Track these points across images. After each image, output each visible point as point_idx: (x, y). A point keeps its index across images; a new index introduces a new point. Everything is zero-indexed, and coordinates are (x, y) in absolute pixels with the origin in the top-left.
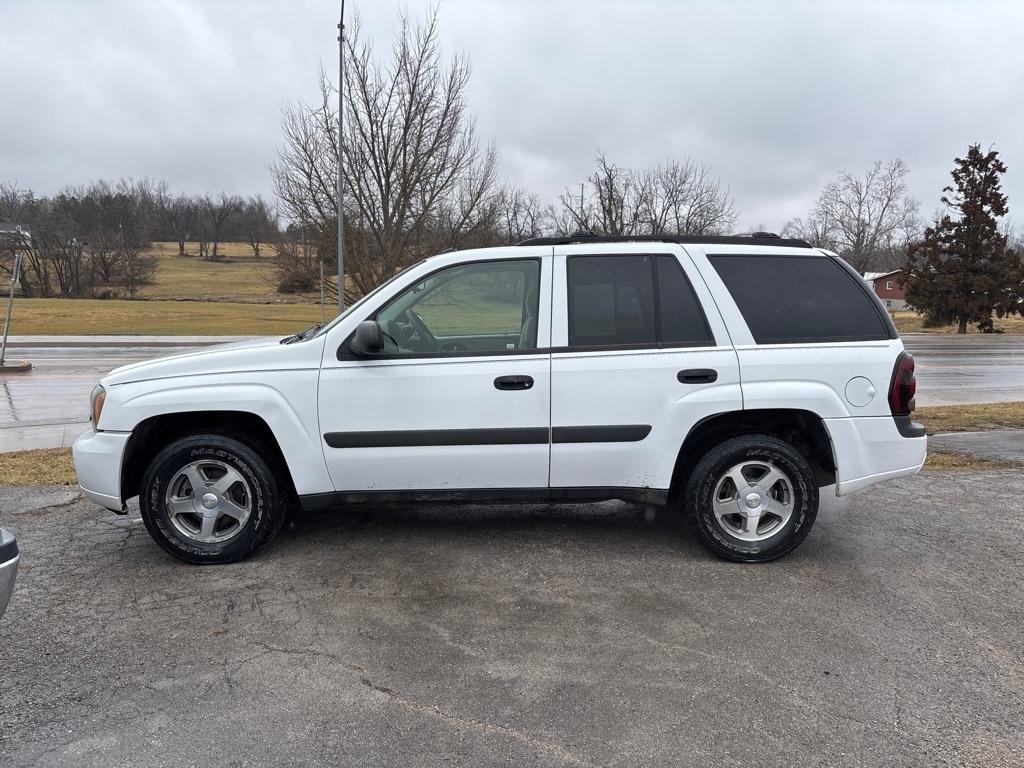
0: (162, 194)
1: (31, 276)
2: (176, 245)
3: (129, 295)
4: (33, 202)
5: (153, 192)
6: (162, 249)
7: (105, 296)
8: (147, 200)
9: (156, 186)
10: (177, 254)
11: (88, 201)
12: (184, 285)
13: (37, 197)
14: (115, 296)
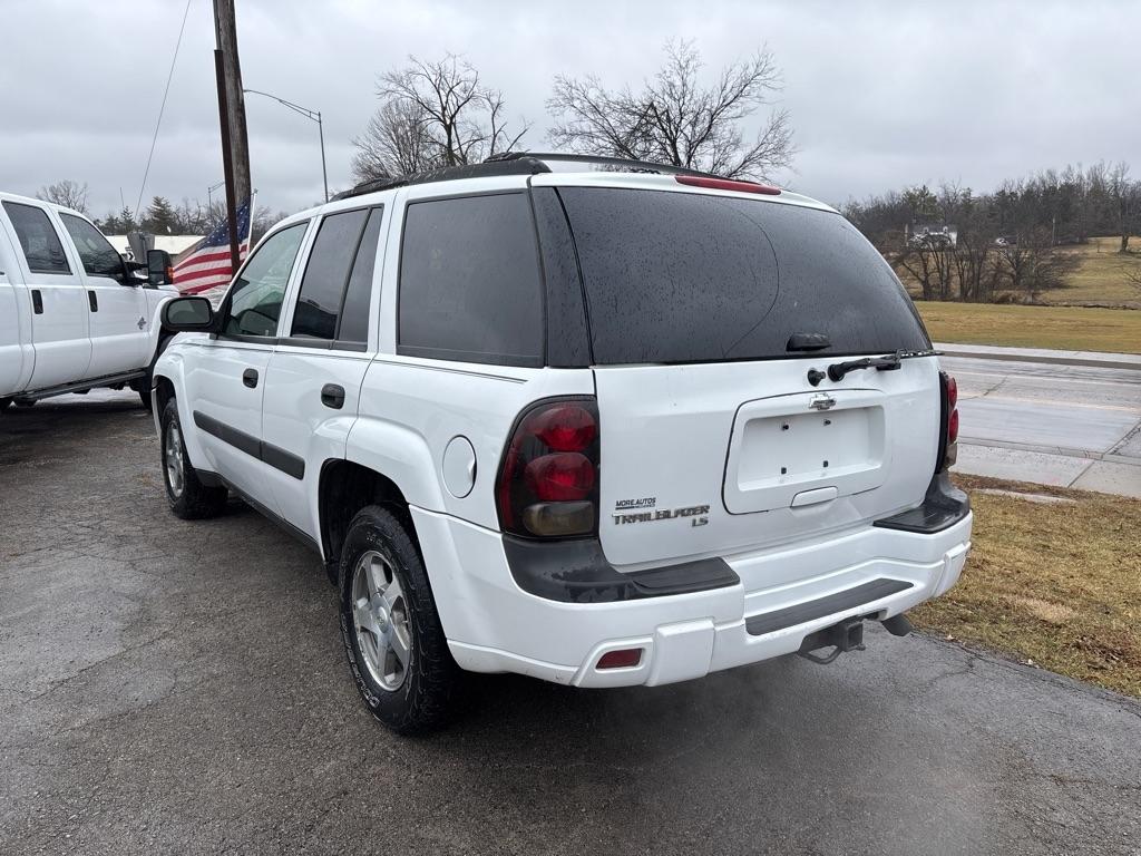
0: (1119, 179)
1: (934, 278)
2: (1118, 240)
3: (1030, 299)
4: (970, 201)
5: (1108, 178)
6: (1099, 245)
7: (1003, 301)
8: (1098, 189)
9: (1112, 171)
10: (1118, 250)
11: (1030, 194)
12: (1108, 288)
13: (975, 195)
14: (1015, 301)
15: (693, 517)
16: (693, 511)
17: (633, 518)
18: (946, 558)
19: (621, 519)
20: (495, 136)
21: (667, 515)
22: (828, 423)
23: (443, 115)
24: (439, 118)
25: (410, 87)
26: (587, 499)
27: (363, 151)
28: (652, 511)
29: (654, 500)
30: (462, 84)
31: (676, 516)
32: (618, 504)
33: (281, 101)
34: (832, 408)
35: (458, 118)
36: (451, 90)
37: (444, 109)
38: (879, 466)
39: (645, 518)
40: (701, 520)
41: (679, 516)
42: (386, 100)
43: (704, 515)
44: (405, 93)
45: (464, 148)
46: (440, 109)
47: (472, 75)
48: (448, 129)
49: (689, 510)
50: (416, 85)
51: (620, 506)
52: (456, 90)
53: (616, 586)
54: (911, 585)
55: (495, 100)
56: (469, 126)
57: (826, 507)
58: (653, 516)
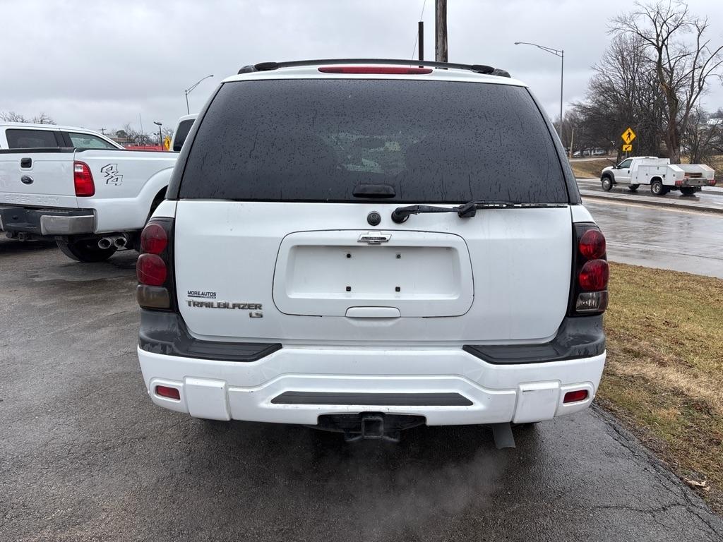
15: (250, 311)
16: (250, 307)
17: (201, 304)
18: (519, 389)
19: (192, 303)
20: (699, 51)
21: (226, 306)
22: (399, 257)
23: (657, 40)
24: (654, 44)
25: (632, 24)
26: (163, 286)
27: (597, 73)
28: (215, 301)
29: (215, 294)
30: (674, 17)
31: (234, 308)
32: (189, 293)
33: (539, 46)
34: (383, 244)
35: (669, 41)
36: (665, 22)
37: (658, 36)
38: (455, 298)
39: (209, 305)
40: (257, 314)
41: (237, 308)
42: (614, 35)
43: (258, 311)
44: (628, 29)
45: (672, 63)
46: (655, 37)
47: (682, 8)
48: (660, 50)
49: (245, 305)
50: (636, 22)
51: (191, 294)
52: (669, 21)
53: (162, 344)
54: (470, 403)
55: (701, 24)
56: (677, 46)
57: (390, 323)
58: (216, 305)
